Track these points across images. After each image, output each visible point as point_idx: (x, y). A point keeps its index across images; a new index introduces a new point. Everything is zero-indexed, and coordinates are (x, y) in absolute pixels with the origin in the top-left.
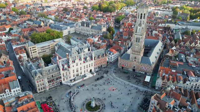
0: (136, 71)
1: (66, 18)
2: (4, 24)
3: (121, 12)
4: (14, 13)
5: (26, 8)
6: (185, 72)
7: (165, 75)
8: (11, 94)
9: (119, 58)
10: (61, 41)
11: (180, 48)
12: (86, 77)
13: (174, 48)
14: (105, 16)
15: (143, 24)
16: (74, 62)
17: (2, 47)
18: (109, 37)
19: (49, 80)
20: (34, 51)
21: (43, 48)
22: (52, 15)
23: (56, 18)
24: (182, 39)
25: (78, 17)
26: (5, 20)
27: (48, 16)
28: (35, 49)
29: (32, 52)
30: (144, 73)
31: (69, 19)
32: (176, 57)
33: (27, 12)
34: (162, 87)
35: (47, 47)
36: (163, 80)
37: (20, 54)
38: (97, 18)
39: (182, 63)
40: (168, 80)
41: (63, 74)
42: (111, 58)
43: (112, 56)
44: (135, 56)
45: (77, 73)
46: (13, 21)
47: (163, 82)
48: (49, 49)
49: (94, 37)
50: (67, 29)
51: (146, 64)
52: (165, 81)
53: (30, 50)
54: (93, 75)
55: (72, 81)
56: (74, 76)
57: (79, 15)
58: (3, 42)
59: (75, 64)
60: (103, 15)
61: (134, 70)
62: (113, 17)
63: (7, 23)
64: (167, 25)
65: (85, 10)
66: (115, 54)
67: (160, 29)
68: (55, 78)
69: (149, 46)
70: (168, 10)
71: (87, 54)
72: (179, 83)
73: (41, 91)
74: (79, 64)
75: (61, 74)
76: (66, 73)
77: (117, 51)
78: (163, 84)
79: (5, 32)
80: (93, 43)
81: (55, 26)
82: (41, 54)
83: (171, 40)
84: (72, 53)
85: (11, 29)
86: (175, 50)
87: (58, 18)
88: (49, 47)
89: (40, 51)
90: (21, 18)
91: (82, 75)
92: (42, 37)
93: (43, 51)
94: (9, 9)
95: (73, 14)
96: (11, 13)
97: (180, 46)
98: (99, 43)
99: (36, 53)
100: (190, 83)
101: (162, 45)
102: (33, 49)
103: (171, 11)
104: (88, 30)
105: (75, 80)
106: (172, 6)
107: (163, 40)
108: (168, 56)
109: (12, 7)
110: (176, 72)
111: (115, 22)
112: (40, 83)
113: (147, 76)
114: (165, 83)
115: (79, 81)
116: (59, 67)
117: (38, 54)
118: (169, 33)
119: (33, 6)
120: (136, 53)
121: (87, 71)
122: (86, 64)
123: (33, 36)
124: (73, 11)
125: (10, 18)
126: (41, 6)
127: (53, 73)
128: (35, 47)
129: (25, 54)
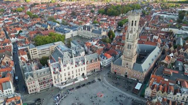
0: (128, 77)
1: (72, 21)
2: (16, 27)
3: (126, 15)
4: (28, 16)
5: (40, 12)
6: (179, 82)
7: (155, 84)
8: (3, 94)
9: (112, 64)
10: (61, 44)
11: (179, 55)
12: (77, 80)
13: (172, 55)
14: (108, 20)
15: (135, 31)
16: (65, 66)
17: (8, 48)
18: (108, 41)
19: (40, 83)
20: (34, 53)
21: (43, 50)
22: (60, 19)
23: (63, 21)
24: (183, 45)
25: (83, 20)
26: (18, 23)
27: (56, 19)
28: (36, 51)
29: (33, 53)
30: (136, 80)
31: (75, 23)
32: (173, 64)
33: (39, 15)
34: (152, 96)
35: (47, 50)
36: (152, 90)
37: (21, 56)
38: (101, 22)
39: (177, 72)
40: (158, 89)
41: (55, 77)
42: (105, 62)
43: (106, 60)
44: (127, 62)
45: (68, 76)
46: (24, 24)
47: (153, 92)
48: (49, 51)
49: (93, 41)
50: (70, 32)
51: (137, 71)
52: (155, 91)
53: (30, 52)
54: (85, 79)
55: (63, 84)
56: (66, 79)
57: (85, 19)
58: (10, 44)
59: (66, 68)
60: (108, 18)
61: (126, 76)
62: (116, 20)
63: (19, 26)
64: (170, 29)
65: (91, 14)
66: (109, 59)
67: (162, 34)
68: (46, 81)
69: (145, 51)
70: (174, 14)
71: (80, 58)
72: (169, 94)
73: (32, 92)
74: (70, 68)
75: (52, 77)
76: (58, 76)
77: (112, 56)
78: (152, 94)
79: (16, 33)
80: (91, 47)
81: (59, 29)
82: (41, 55)
83: (170, 46)
84: (64, 57)
85: (21, 32)
86: (172, 57)
87: (65, 21)
88: (49, 49)
89: (41, 53)
90: (32, 21)
91: (73, 78)
92: (44, 39)
93: (43, 53)
94: (24, 13)
95: (79, 18)
96: (25, 17)
97: (179, 53)
98: (96, 47)
99: (37, 55)
100: (181, 95)
101: (160, 51)
102: (34, 51)
103: (177, 15)
104: (89, 34)
105: (66, 83)
106: (179, 9)
107: (161, 46)
108: (163, 63)
109: (28, 11)
110: (169, 81)
111: (118, 25)
112: (31, 85)
113: (138, 83)
114: (154, 92)
115: (70, 84)
116: (50, 71)
117: (38, 56)
118: (170, 38)
119: (46, 10)
120: (128, 59)
121: (79, 75)
122: (77, 68)
123: (36, 39)
124: (81, 15)
125: (23, 21)
126: (53, 10)
127: (44, 76)
128: (36, 49)
129: (26, 56)
